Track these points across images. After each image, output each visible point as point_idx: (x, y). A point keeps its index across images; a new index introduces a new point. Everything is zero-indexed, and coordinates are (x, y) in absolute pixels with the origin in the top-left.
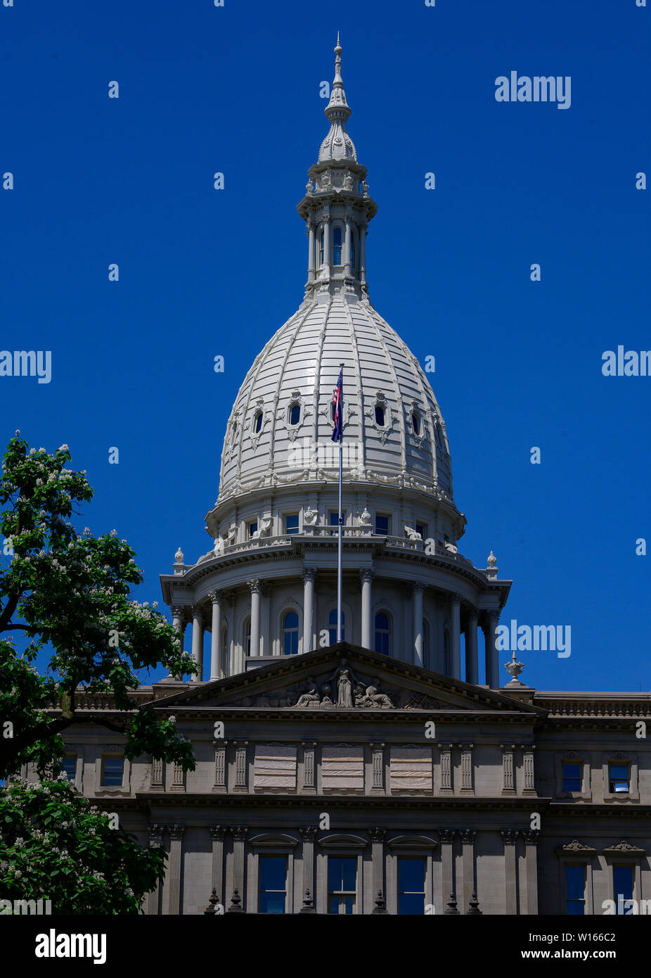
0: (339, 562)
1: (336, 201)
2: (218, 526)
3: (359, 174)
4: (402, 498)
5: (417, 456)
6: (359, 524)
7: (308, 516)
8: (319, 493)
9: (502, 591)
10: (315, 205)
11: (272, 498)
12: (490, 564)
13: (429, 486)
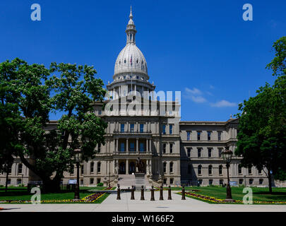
0: (132, 83)
1: (131, 30)
2: (114, 78)
3: (134, 26)
4: (140, 74)
5: (143, 68)
6: (134, 78)
7: (127, 76)
8: (129, 73)
9: (155, 87)
10: (128, 31)
11: (122, 74)
12: (153, 83)
13: (144, 72)
